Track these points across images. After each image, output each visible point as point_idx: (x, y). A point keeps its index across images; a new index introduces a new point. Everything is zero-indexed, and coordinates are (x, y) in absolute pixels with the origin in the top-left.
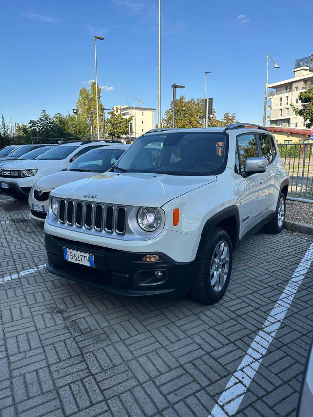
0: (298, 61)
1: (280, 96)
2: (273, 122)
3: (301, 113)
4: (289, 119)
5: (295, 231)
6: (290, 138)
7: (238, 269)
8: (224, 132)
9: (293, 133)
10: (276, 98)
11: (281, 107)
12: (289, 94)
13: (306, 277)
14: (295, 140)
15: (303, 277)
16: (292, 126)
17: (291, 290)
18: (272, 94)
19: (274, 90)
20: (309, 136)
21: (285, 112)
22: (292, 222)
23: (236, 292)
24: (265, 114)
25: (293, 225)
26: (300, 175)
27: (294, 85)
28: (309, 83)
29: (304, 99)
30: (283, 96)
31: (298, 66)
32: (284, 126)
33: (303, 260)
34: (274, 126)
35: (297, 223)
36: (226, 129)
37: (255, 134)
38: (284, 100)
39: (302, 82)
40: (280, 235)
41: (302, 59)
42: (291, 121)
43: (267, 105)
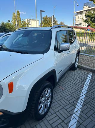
0: (85, 4)
1: (79, 16)
2: (76, 25)
3: (85, 21)
4: (81, 24)
5: (82, 69)
6: (81, 30)
7: (58, 92)
8: (50, 30)
9: (82, 28)
10: (77, 17)
11: (79, 20)
12: (81, 15)
13: (86, 96)
14: (83, 31)
15: (84, 96)
16: (82, 26)
17: (79, 105)
18: (76, 15)
19: (77, 14)
20: (87, 29)
21: (80, 21)
22: (81, 65)
23: (55, 108)
24: (73, 22)
25: (81, 66)
26: (85, 43)
27: (83, 12)
28: (88, 11)
29: (86, 16)
30: (80, 16)
31: (85, 5)
32: (79, 26)
33: (85, 85)
34: (77, 26)
35: (83, 66)
36: (52, 28)
37: (66, 30)
38: (80, 17)
39: (86, 11)
40: (76, 71)
41: (86, 3)
42: (82, 24)
43: (74, 19)
